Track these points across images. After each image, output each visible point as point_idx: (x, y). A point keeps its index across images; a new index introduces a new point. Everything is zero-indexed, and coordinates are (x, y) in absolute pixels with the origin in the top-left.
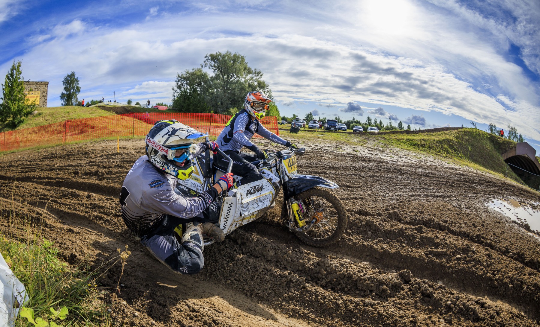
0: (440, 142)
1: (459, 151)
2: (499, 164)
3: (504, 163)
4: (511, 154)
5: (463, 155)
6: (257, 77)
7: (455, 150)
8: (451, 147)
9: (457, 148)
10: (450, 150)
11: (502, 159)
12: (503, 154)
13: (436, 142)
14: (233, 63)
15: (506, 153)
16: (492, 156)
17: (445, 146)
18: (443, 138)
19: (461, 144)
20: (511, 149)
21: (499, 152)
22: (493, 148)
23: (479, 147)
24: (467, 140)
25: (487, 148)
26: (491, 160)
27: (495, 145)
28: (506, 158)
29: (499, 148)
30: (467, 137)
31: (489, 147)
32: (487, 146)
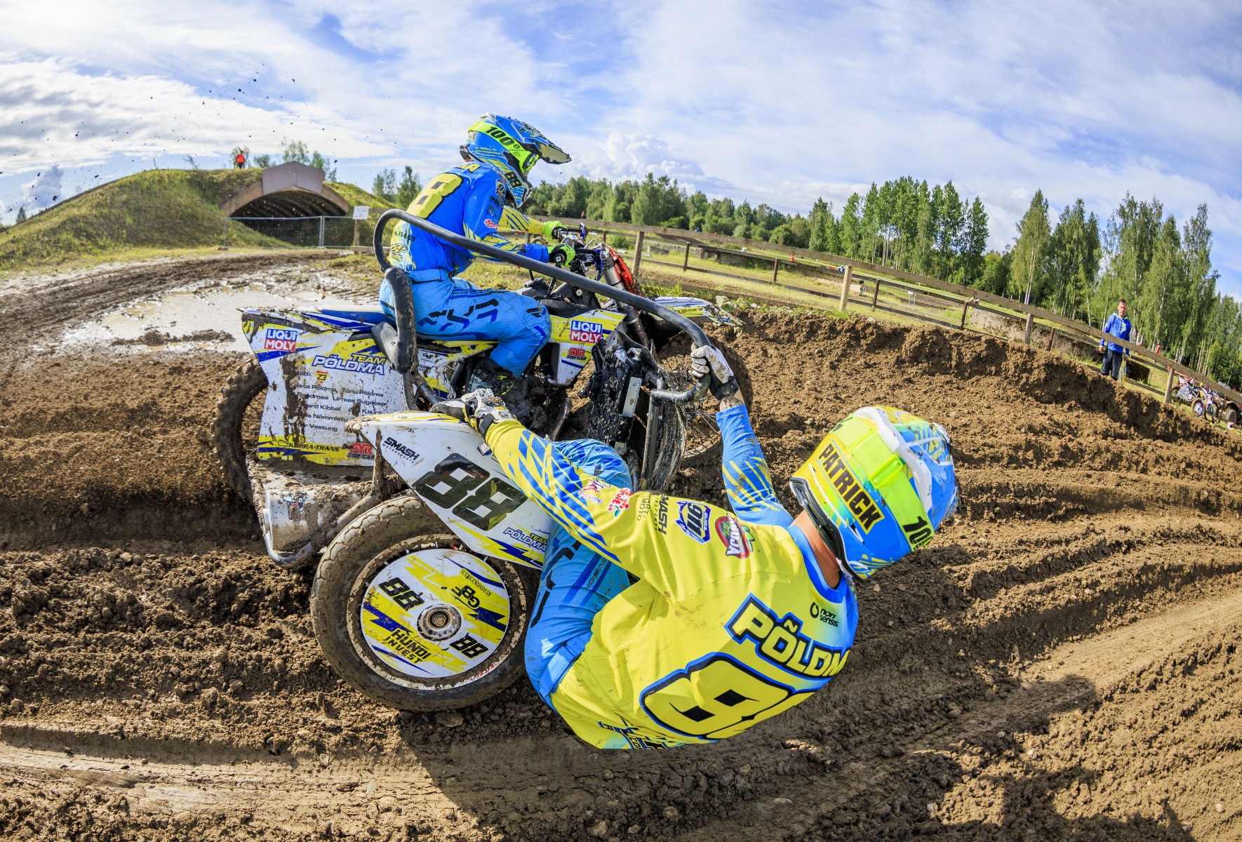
0: (54, 231)
1: (99, 236)
2: (212, 228)
3: (228, 220)
4: (247, 198)
5: (109, 241)
7: (89, 236)
8: (78, 232)
9: (95, 229)
10: (77, 242)
11: (224, 215)
12: (224, 203)
13: (44, 235)
15: (234, 200)
16: (193, 216)
17: (64, 236)
18: (60, 221)
19: (105, 217)
20: (248, 186)
21: (213, 203)
22: (197, 198)
23: (157, 208)
24: (125, 203)
25: (179, 205)
26: (188, 226)
27: (204, 190)
28: (233, 211)
29: (215, 194)
30: (125, 197)
31: (186, 198)
32: (179, 199)
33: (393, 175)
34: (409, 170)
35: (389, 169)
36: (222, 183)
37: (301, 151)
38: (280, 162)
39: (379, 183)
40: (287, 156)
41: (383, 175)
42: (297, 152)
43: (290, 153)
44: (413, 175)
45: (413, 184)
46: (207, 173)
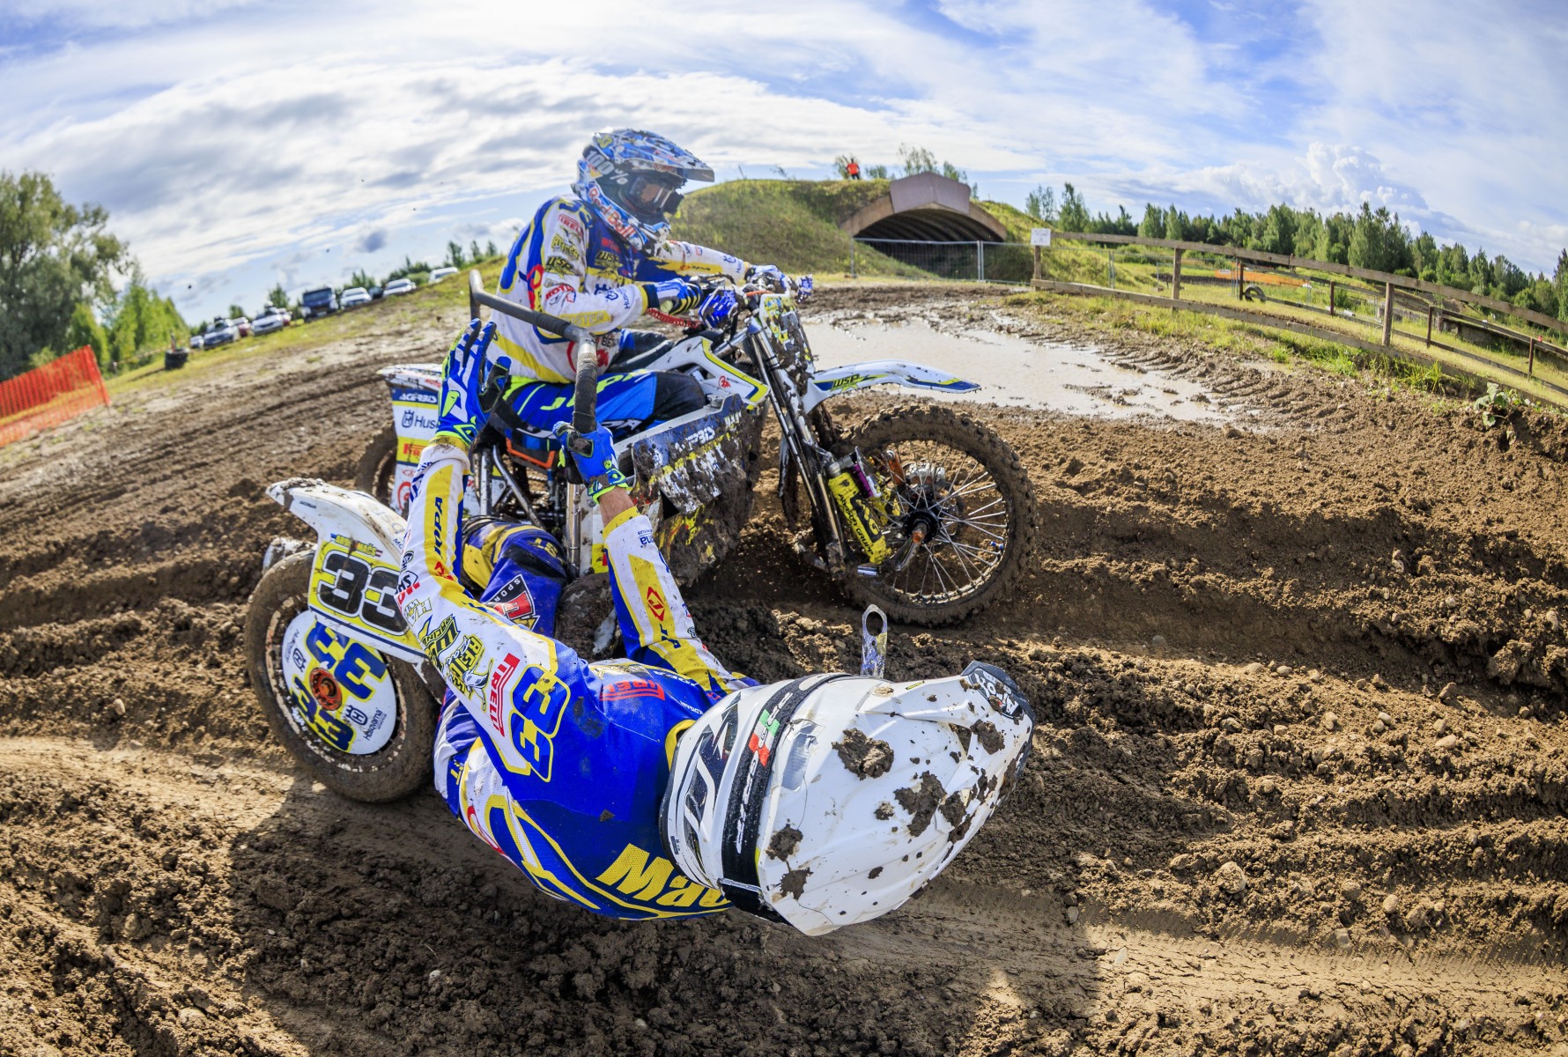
2: (832, 250)
3: (852, 242)
4: (874, 216)
6: (94, 229)
11: (845, 235)
12: (844, 221)
14: (22, 206)
15: (856, 217)
16: (804, 236)
21: (829, 221)
22: (807, 214)
23: (753, 225)
24: (709, 218)
25: (783, 221)
26: (797, 247)
27: (814, 205)
28: (856, 230)
29: (829, 211)
30: (707, 211)
31: (793, 215)
32: (782, 215)
33: (1050, 194)
34: (1070, 188)
35: (1045, 187)
36: (838, 197)
37: (928, 161)
38: (900, 174)
39: (1034, 204)
40: (909, 167)
41: (1036, 194)
42: (922, 162)
43: (913, 164)
44: (1076, 194)
45: (1078, 207)
46: (815, 184)
